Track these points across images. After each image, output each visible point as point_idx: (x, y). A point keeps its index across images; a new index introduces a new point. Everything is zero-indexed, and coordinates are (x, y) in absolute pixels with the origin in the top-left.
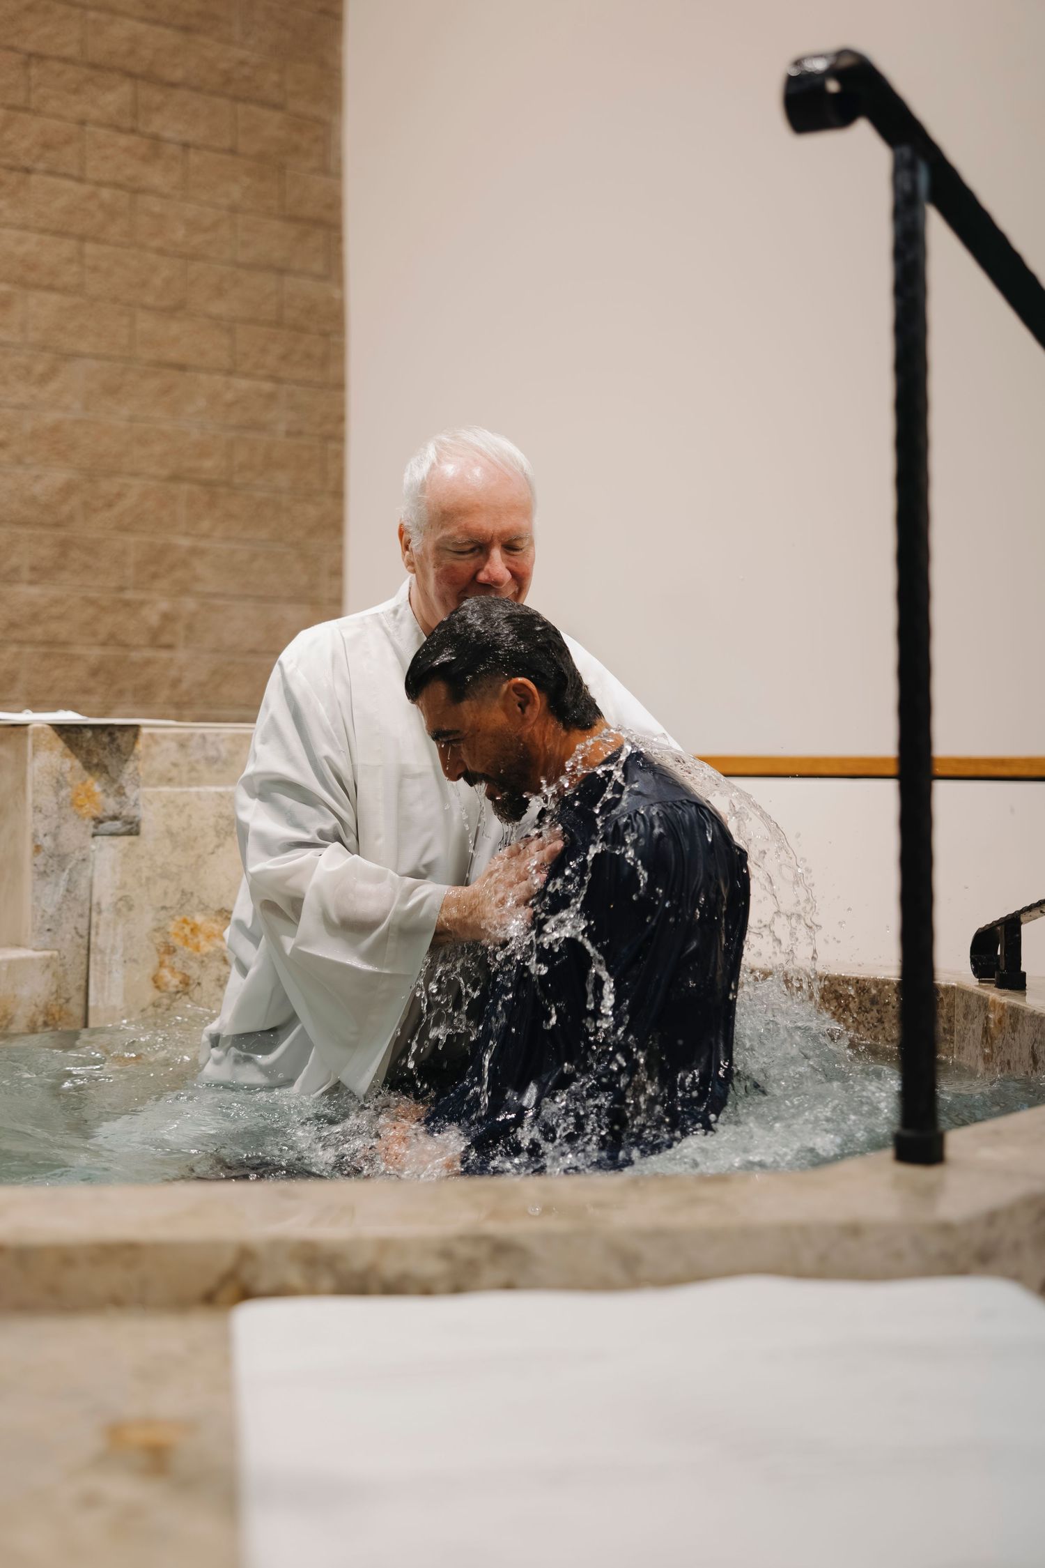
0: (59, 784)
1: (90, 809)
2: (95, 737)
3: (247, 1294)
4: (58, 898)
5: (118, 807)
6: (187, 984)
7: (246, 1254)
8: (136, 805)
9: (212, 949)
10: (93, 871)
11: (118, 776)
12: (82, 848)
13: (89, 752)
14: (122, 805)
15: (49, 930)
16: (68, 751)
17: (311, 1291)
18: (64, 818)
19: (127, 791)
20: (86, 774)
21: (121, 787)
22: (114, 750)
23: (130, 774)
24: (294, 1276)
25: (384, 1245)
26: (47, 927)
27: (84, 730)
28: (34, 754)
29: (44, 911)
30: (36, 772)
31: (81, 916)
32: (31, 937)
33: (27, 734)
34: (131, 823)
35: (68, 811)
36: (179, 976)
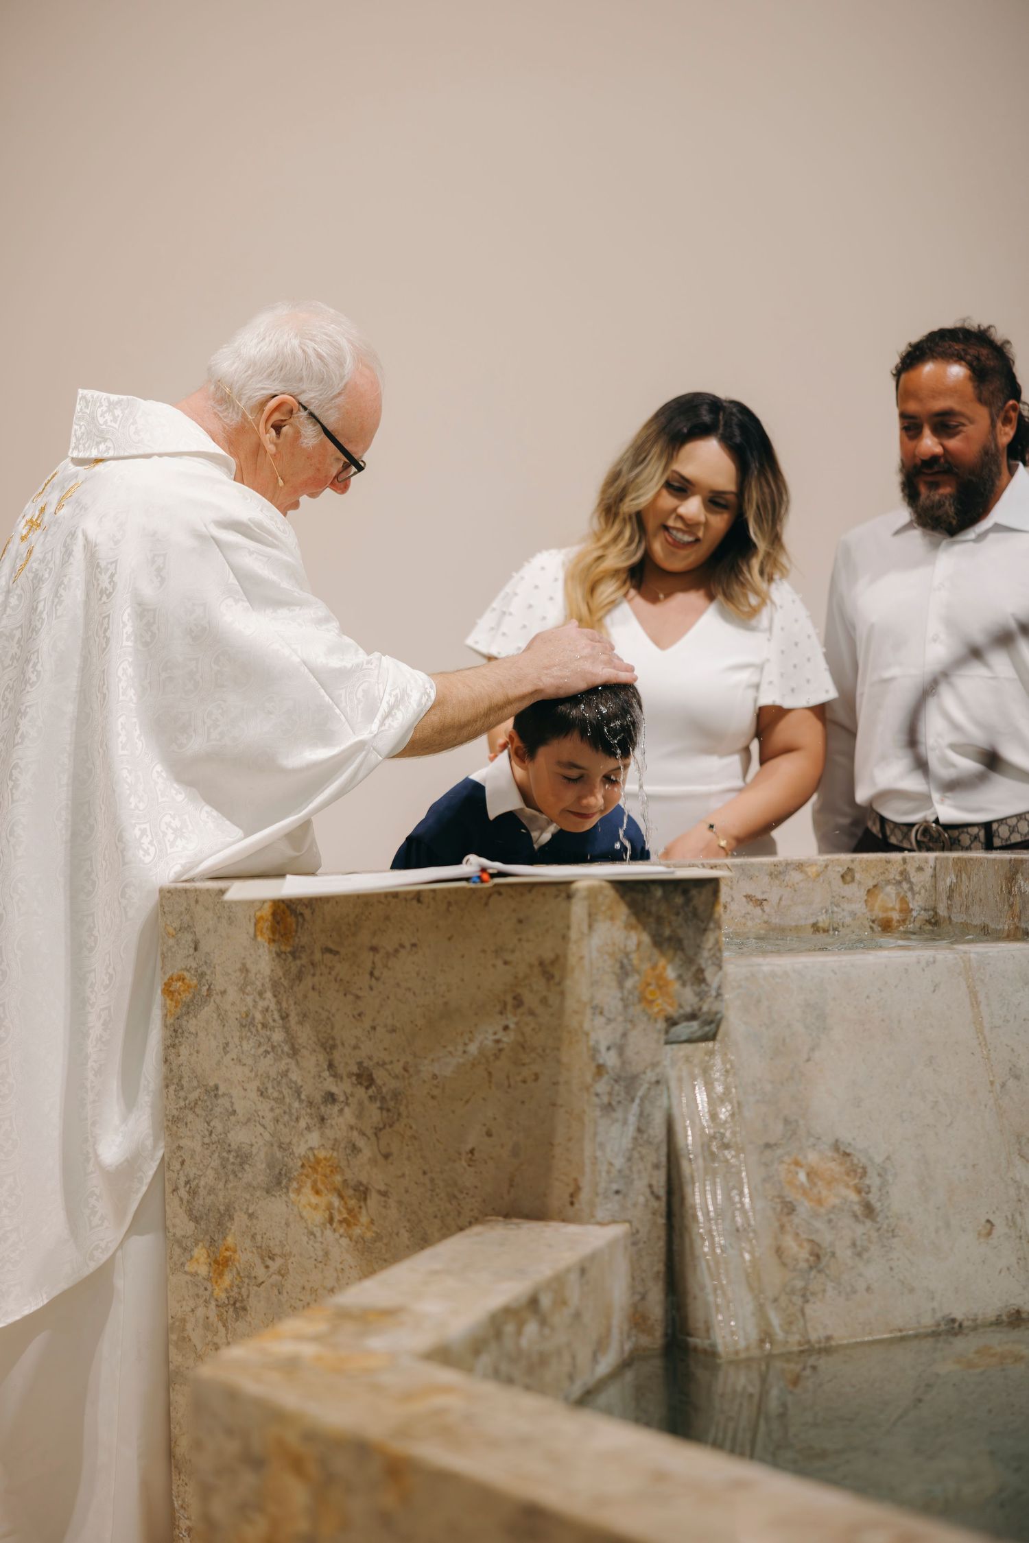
0: (624, 971)
1: (665, 1006)
2: (666, 898)
4: (626, 1142)
5: (696, 999)
6: (818, 1257)
8: (719, 995)
9: (837, 1201)
10: (669, 1097)
11: (696, 954)
12: (654, 1065)
13: (659, 920)
14: (701, 996)
15: (617, 1192)
16: (633, 920)
18: (631, 1021)
19: (708, 975)
20: (656, 952)
21: (701, 971)
22: (690, 915)
23: (710, 950)
26: (615, 1187)
27: (653, 888)
28: (590, 927)
29: (611, 1164)
30: (595, 954)
31: (656, 1166)
32: (592, 1205)
33: (569, 897)
34: (711, 1022)
35: (636, 1010)
36: (805, 1244)
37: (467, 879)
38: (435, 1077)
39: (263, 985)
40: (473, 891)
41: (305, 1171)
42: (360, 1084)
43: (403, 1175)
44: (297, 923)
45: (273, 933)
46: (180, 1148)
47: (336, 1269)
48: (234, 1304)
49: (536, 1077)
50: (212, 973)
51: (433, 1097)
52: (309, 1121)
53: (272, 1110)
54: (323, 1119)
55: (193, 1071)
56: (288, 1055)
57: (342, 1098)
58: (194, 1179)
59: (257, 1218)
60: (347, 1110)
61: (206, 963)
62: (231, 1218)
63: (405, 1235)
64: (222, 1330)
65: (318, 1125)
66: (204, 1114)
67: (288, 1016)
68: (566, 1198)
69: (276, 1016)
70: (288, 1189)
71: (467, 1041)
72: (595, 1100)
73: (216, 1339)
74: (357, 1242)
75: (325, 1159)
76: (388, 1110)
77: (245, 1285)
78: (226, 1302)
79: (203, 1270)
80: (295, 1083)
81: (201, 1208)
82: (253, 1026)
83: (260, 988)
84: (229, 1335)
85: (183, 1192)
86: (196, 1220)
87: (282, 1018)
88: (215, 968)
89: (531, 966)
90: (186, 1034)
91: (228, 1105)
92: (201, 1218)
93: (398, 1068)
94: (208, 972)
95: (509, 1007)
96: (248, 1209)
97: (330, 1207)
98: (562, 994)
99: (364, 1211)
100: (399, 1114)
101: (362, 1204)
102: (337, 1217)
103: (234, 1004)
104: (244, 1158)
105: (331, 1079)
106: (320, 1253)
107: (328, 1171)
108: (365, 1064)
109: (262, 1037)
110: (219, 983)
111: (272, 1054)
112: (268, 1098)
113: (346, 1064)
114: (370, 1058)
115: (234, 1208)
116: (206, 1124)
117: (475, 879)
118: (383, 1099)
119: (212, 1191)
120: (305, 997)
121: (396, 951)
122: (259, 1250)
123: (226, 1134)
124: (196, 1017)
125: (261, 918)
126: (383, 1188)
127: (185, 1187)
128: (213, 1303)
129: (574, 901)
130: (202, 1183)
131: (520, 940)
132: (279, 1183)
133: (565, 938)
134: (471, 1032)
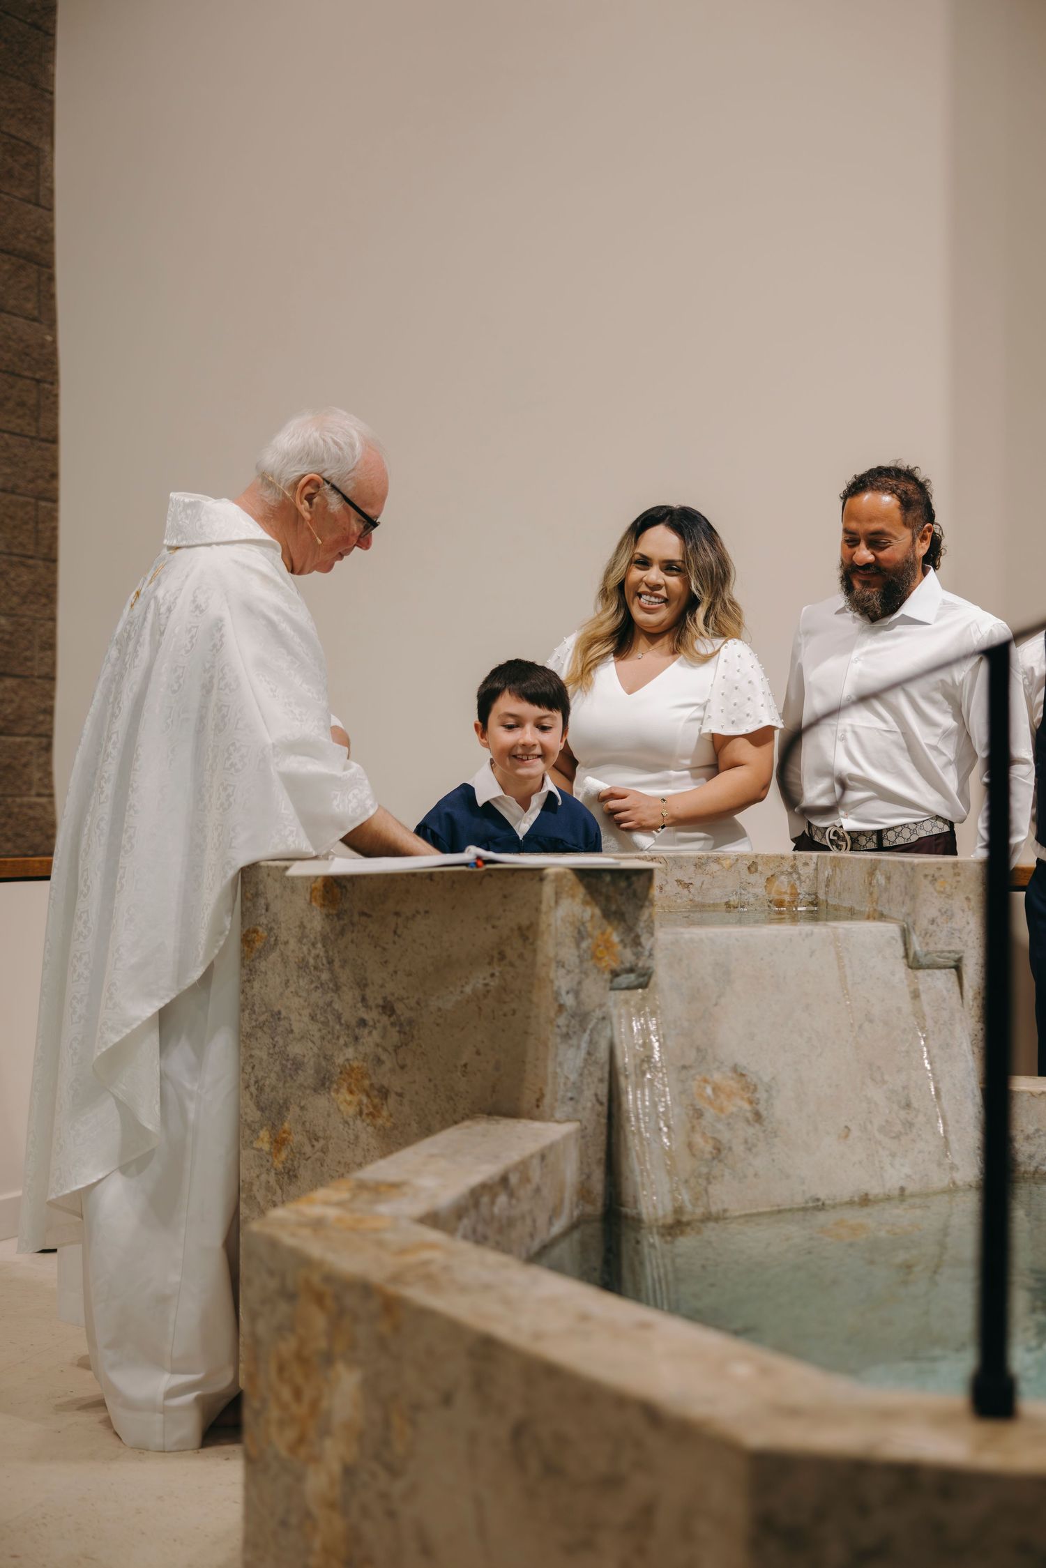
0: (580, 936)
1: (610, 962)
2: (613, 882)
4: (579, 1062)
5: (634, 958)
6: (719, 1150)
8: (651, 955)
9: (734, 1109)
10: (612, 1030)
11: (635, 925)
12: (601, 1006)
13: (608, 899)
16: (588, 898)
18: (585, 973)
19: (643, 940)
20: (605, 922)
21: (638, 937)
22: (631, 895)
23: (645, 921)
26: (570, 1095)
27: (604, 874)
28: (557, 902)
29: (567, 1078)
30: (559, 922)
31: (601, 1080)
32: (553, 1108)
33: (542, 879)
34: (643, 975)
35: (589, 964)
36: (710, 1141)
37: (466, 865)
38: (439, 1010)
39: (315, 938)
40: (471, 873)
41: (343, 1076)
42: (384, 1013)
43: (414, 1082)
44: (342, 893)
45: (324, 900)
46: (251, 1056)
47: (363, 1149)
48: (288, 1173)
49: (514, 1012)
50: (278, 928)
51: (438, 1025)
52: (347, 1039)
53: (320, 1030)
54: (356, 1039)
55: (262, 999)
56: (332, 990)
57: (371, 1023)
58: (262, 1079)
59: (307, 1110)
60: (374, 1032)
61: (274, 920)
62: (288, 1109)
63: (414, 1125)
64: (279, 1192)
65: (353, 1043)
66: (270, 1032)
67: (333, 961)
68: (534, 1101)
69: (325, 961)
70: (329, 1088)
71: (464, 984)
72: (556, 1030)
73: (275, 1198)
74: (379, 1130)
75: (358, 1068)
76: (405, 1033)
77: (297, 1159)
78: (283, 1171)
79: (266, 1147)
80: (337, 1011)
81: (266, 1101)
82: (308, 968)
83: (313, 940)
84: (284, 1196)
85: (253, 1089)
86: (262, 1109)
87: (329, 963)
88: (280, 924)
89: (512, 930)
90: (258, 973)
91: (287, 1025)
92: (266, 1109)
93: (412, 1002)
94: (276, 927)
95: (495, 960)
96: (300, 1103)
97: (360, 1103)
98: (535, 951)
99: (385, 1107)
100: (413, 1037)
101: (384, 1102)
102: (365, 1111)
103: (293, 951)
104: (298, 1065)
105: (363, 1009)
106: (352, 1137)
107: (359, 1077)
108: (389, 999)
109: (314, 976)
110: (283, 936)
111: (321, 989)
112: (317, 1021)
113: (375, 998)
114: (393, 994)
115: (290, 1102)
116: (271, 1040)
117: (474, 865)
118: (401, 1025)
119: (274, 1088)
120: (346, 947)
121: (414, 916)
122: (308, 1134)
123: (285, 1047)
124: (265, 960)
125: (316, 888)
126: (399, 1090)
127: (255, 1085)
128: (273, 1171)
129: (545, 883)
130: (267, 1083)
131: (504, 911)
132: (323, 1084)
133: (537, 910)
134: (467, 978)
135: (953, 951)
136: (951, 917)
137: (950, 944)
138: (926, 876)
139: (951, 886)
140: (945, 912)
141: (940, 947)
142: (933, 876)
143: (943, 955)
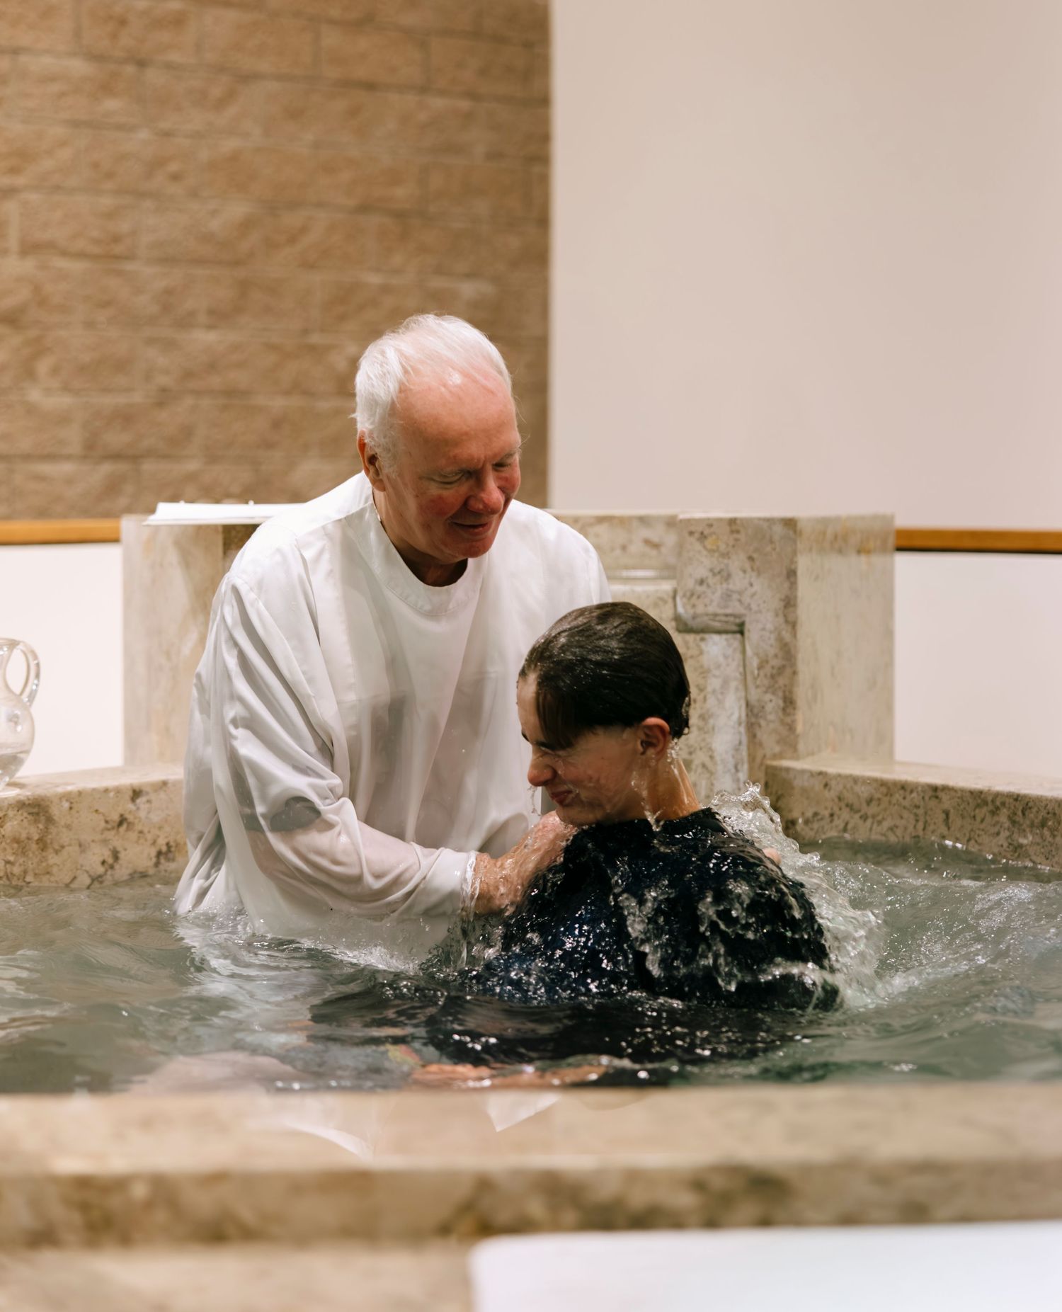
3: (487, 1229)
7: (484, 1184)
17: (554, 1226)
24: (536, 1208)
25: (633, 1176)
135: (731, 615)
136: (728, 577)
137: (726, 607)
138: (691, 533)
139: (727, 545)
140: (719, 573)
141: (711, 609)
142: (702, 533)
143: (718, 618)
